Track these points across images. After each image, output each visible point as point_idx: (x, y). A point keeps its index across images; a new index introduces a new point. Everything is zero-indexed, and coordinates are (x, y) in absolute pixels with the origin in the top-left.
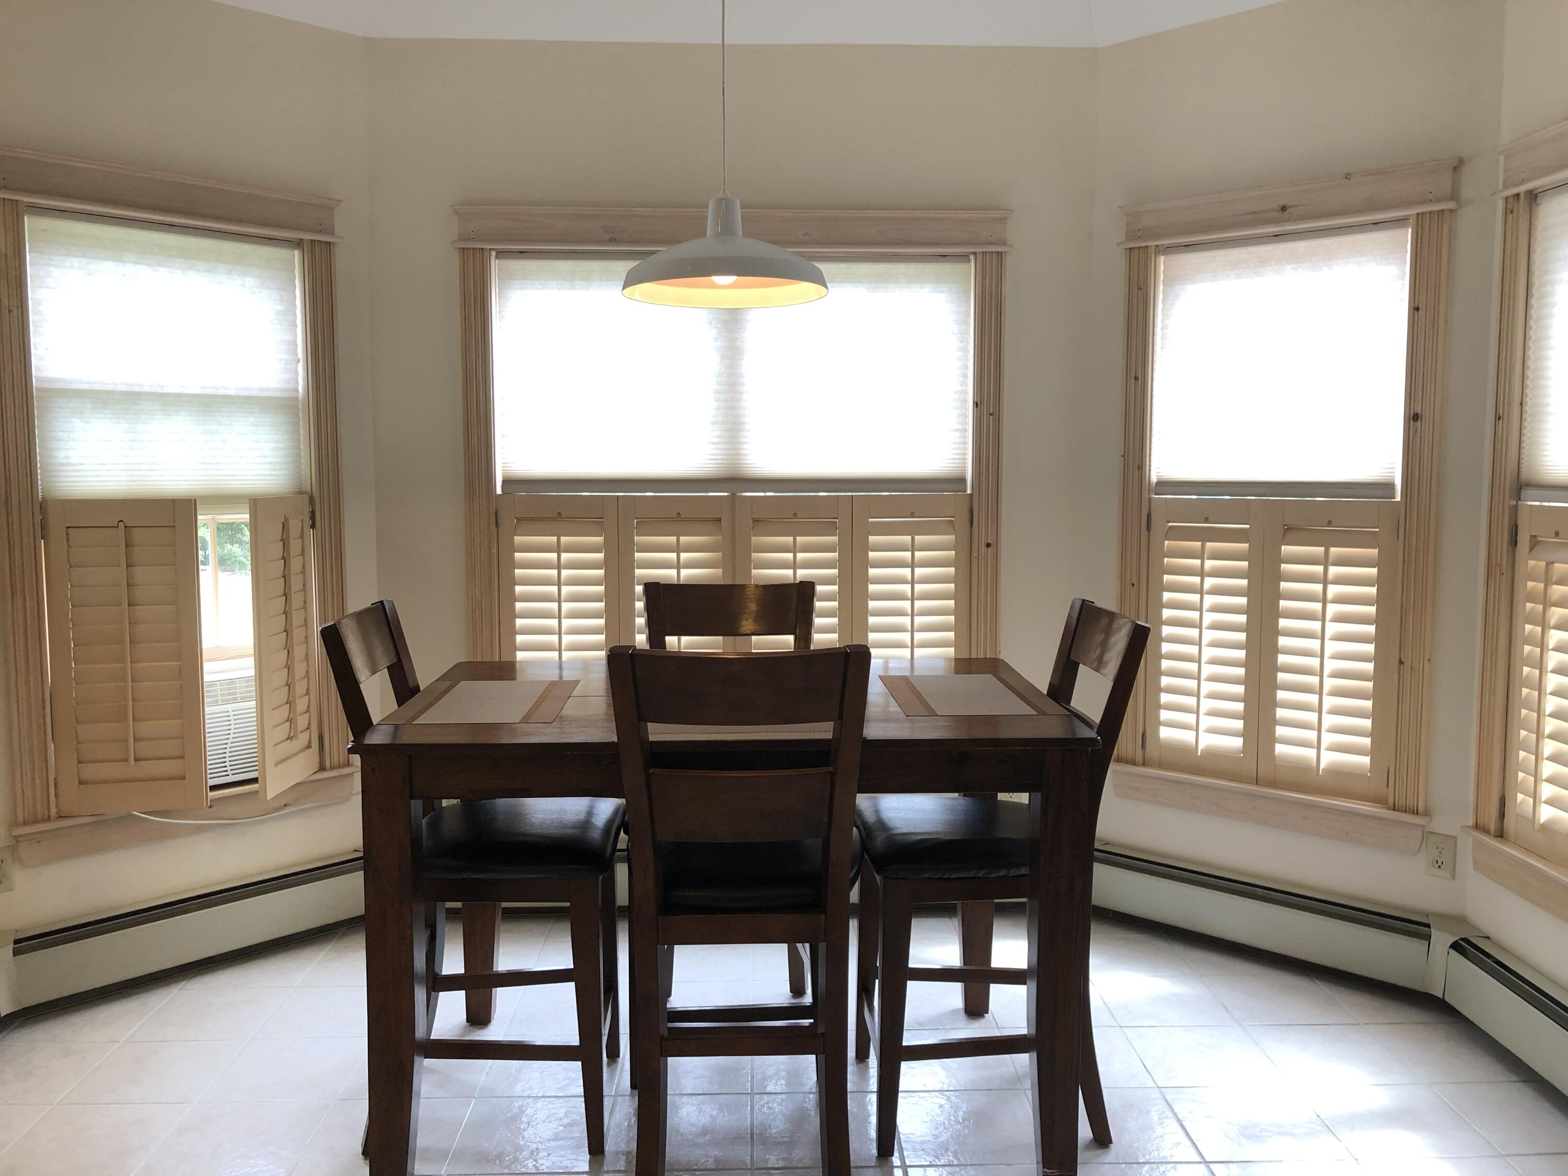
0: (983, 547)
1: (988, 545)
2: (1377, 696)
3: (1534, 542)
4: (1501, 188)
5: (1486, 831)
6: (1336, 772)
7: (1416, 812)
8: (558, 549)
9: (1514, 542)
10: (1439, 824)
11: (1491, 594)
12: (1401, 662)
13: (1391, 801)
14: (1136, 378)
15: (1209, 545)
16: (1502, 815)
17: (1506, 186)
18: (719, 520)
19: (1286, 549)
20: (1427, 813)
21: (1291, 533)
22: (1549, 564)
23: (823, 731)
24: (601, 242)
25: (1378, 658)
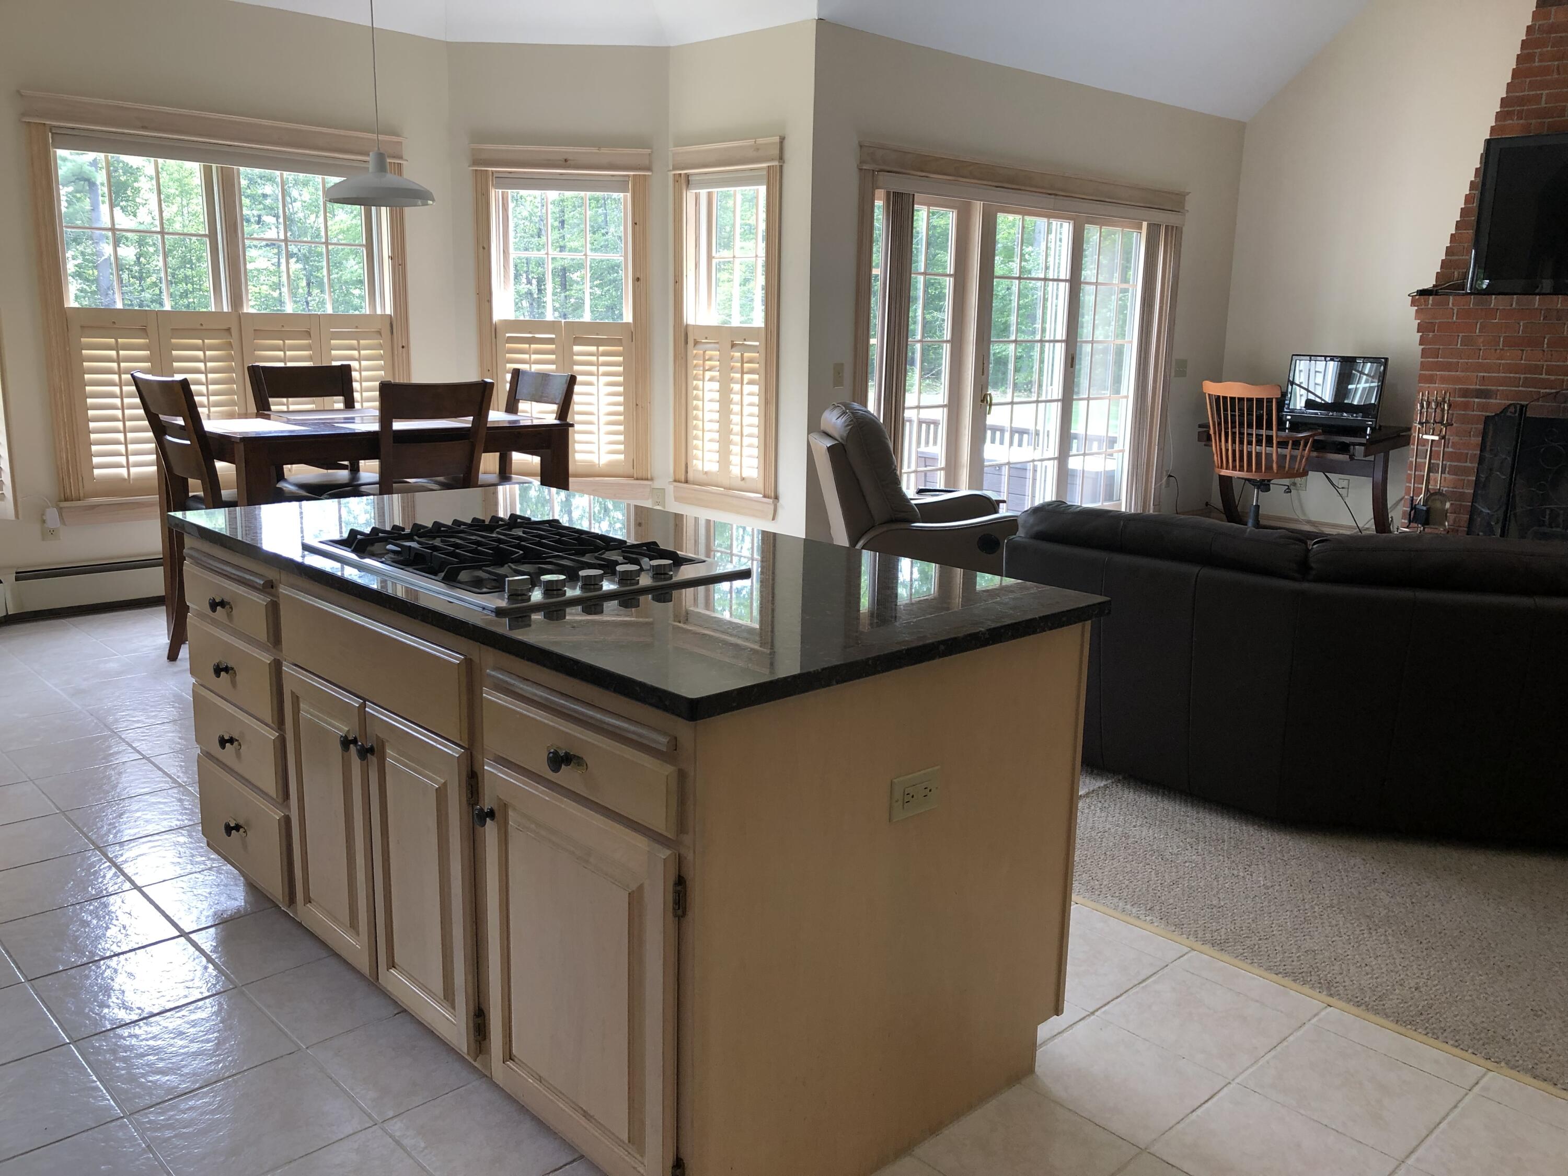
0: (400, 349)
1: (403, 347)
2: (624, 423)
3: (696, 343)
4: (671, 168)
5: (679, 482)
6: (610, 464)
7: (647, 479)
8: (117, 348)
9: (686, 342)
10: (657, 484)
11: (677, 369)
12: (637, 405)
13: (635, 476)
14: (484, 248)
15: (532, 346)
16: (687, 472)
17: (674, 169)
18: (229, 330)
19: (576, 348)
20: (652, 479)
21: (578, 341)
22: (704, 352)
23: (466, 422)
24: (135, 128)
25: (625, 404)
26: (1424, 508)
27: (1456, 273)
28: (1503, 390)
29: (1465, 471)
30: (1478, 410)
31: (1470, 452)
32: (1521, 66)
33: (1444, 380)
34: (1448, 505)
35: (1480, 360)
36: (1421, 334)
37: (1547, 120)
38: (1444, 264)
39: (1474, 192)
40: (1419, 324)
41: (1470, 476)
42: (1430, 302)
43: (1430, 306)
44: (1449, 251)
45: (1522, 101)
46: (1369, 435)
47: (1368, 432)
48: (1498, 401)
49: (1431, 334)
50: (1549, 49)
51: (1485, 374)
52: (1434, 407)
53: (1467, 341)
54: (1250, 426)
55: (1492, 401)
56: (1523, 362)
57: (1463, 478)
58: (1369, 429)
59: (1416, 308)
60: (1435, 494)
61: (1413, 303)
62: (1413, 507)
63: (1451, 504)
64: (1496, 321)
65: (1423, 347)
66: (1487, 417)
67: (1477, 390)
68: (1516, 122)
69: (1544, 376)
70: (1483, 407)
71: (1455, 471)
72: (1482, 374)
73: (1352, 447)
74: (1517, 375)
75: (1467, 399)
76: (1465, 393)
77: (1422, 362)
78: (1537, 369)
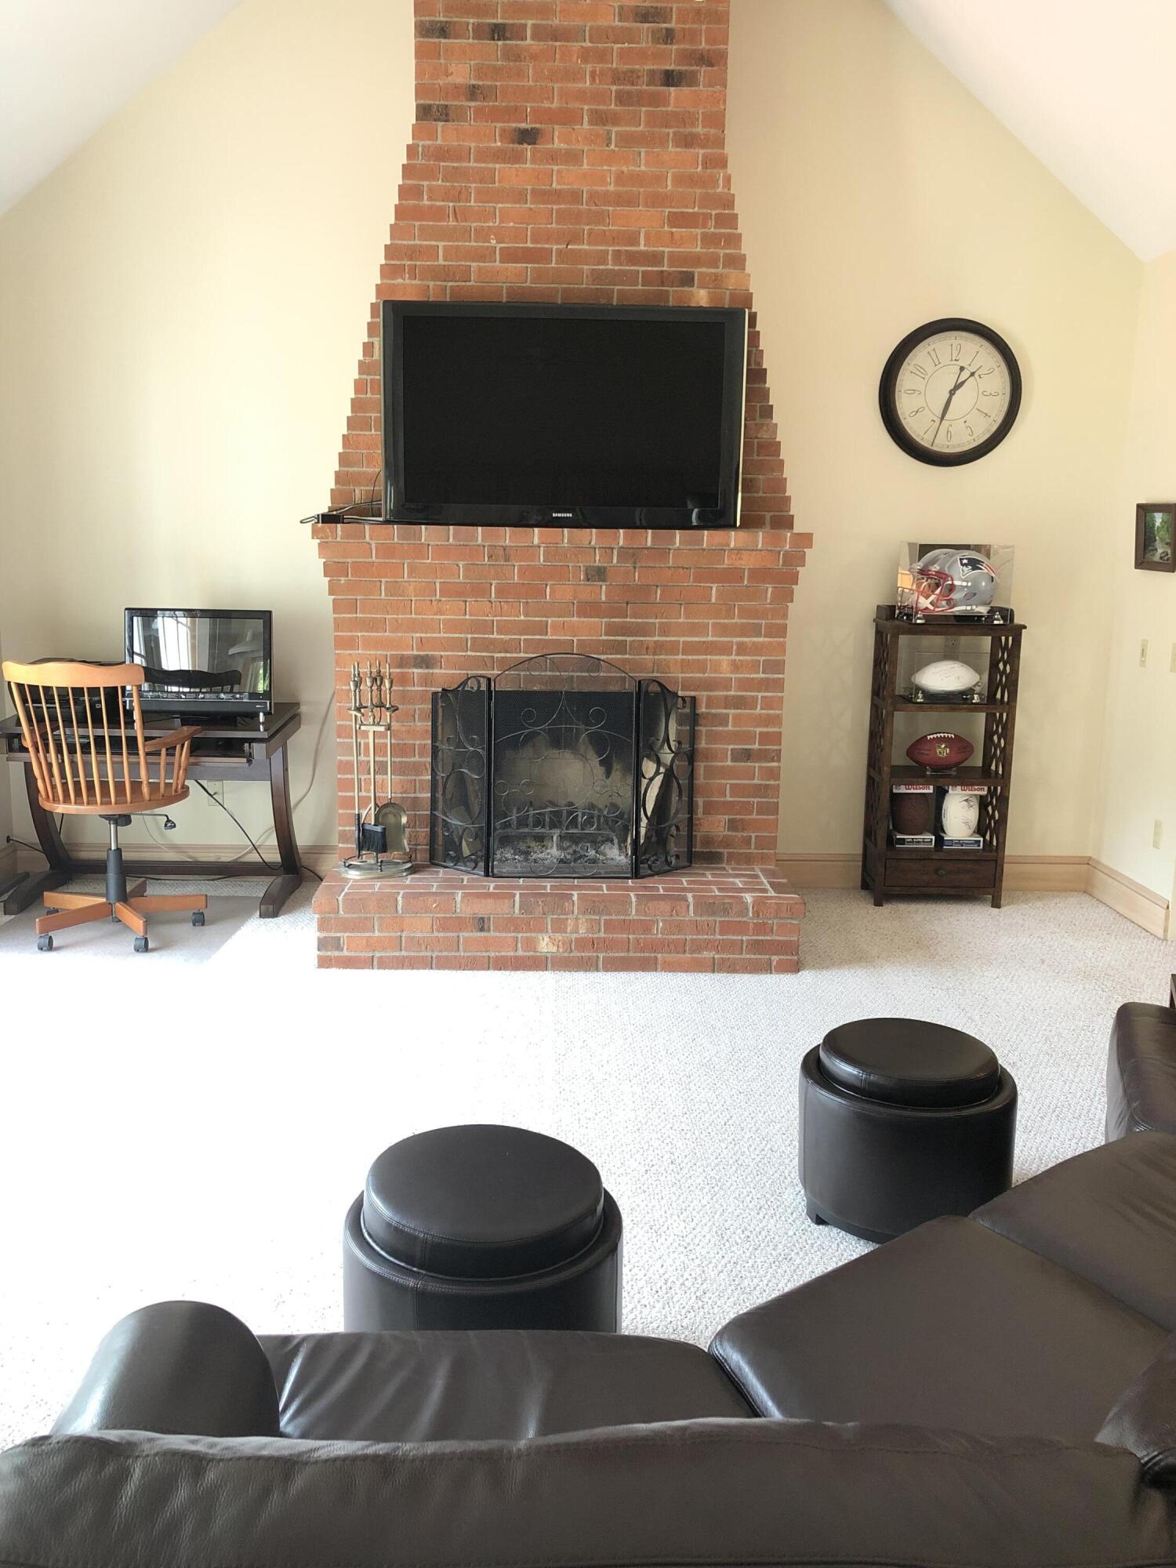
26: (379, 829)
27: (357, 492)
28: (448, 656)
29: (416, 769)
30: (421, 685)
31: (418, 742)
32: (404, 202)
33: (369, 644)
34: (404, 820)
35: (413, 616)
36: (328, 579)
37: (450, 284)
38: (339, 477)
39: (364, 377)
40: (324, 563)
41: (422, 774)
42: (339, 533)
43: (339, 539)
44: (344, 459)
45: (413, 253)
46: (263, 723)
47: (261, 720)
48: (444, 671)
49: (343, 580)
50: (440, 182)
51: (423, 635)
52: (369, 684)
53: (394, 588)
54: (83, 722)
55: (437, 671)
56: (467, 617)
57: (413, 778)
58: (261, 714)
59: (318, 541)
60: (385, 806)
61: (315, 533)
62: (361, 827)
63: (408, 816)
64: (429, 561)
65: (333, 597)
66: (435, 694)
67: (416, 657)
68: (407, 281)
69: (495, 636)
70: (426, 681)
71: (399, 769)
72: (418, 635)
73: (246, 745)
74: (463, 636)
75: (403, 670)
76: (402, 661)
77: (335, 619)
78: (487, 627)
